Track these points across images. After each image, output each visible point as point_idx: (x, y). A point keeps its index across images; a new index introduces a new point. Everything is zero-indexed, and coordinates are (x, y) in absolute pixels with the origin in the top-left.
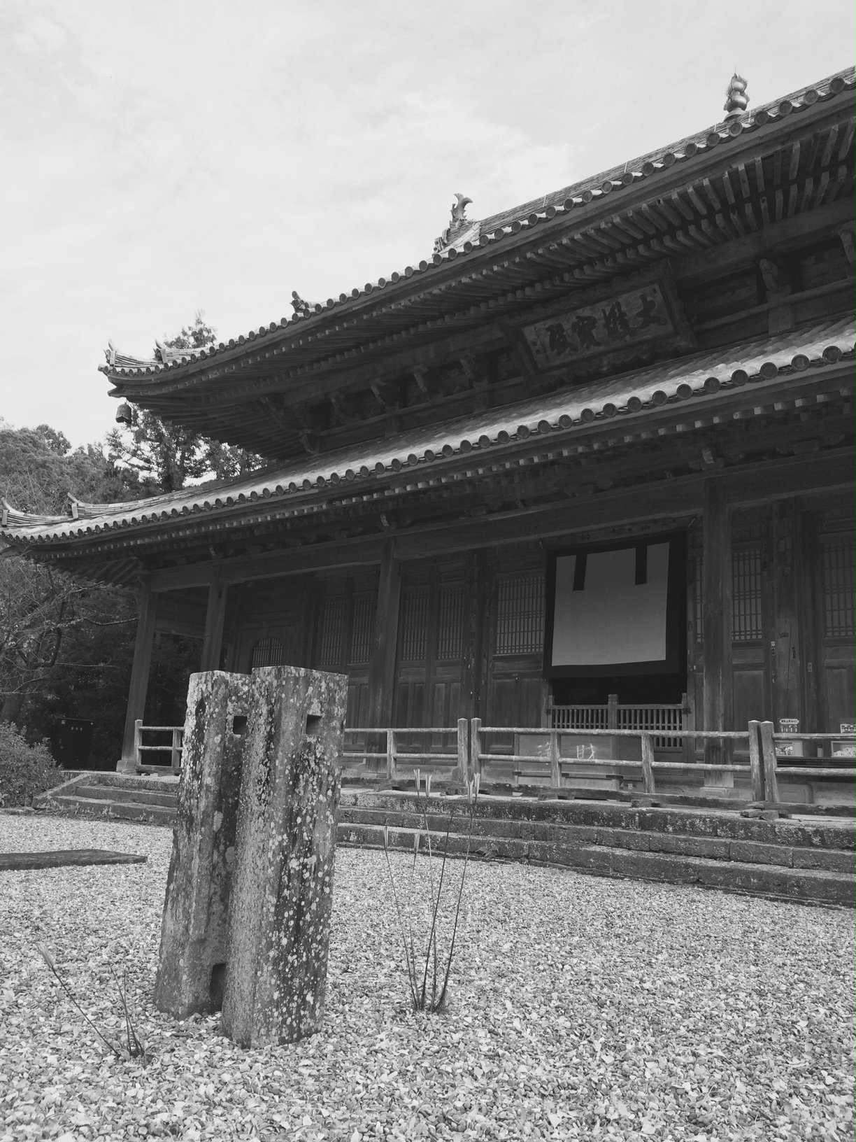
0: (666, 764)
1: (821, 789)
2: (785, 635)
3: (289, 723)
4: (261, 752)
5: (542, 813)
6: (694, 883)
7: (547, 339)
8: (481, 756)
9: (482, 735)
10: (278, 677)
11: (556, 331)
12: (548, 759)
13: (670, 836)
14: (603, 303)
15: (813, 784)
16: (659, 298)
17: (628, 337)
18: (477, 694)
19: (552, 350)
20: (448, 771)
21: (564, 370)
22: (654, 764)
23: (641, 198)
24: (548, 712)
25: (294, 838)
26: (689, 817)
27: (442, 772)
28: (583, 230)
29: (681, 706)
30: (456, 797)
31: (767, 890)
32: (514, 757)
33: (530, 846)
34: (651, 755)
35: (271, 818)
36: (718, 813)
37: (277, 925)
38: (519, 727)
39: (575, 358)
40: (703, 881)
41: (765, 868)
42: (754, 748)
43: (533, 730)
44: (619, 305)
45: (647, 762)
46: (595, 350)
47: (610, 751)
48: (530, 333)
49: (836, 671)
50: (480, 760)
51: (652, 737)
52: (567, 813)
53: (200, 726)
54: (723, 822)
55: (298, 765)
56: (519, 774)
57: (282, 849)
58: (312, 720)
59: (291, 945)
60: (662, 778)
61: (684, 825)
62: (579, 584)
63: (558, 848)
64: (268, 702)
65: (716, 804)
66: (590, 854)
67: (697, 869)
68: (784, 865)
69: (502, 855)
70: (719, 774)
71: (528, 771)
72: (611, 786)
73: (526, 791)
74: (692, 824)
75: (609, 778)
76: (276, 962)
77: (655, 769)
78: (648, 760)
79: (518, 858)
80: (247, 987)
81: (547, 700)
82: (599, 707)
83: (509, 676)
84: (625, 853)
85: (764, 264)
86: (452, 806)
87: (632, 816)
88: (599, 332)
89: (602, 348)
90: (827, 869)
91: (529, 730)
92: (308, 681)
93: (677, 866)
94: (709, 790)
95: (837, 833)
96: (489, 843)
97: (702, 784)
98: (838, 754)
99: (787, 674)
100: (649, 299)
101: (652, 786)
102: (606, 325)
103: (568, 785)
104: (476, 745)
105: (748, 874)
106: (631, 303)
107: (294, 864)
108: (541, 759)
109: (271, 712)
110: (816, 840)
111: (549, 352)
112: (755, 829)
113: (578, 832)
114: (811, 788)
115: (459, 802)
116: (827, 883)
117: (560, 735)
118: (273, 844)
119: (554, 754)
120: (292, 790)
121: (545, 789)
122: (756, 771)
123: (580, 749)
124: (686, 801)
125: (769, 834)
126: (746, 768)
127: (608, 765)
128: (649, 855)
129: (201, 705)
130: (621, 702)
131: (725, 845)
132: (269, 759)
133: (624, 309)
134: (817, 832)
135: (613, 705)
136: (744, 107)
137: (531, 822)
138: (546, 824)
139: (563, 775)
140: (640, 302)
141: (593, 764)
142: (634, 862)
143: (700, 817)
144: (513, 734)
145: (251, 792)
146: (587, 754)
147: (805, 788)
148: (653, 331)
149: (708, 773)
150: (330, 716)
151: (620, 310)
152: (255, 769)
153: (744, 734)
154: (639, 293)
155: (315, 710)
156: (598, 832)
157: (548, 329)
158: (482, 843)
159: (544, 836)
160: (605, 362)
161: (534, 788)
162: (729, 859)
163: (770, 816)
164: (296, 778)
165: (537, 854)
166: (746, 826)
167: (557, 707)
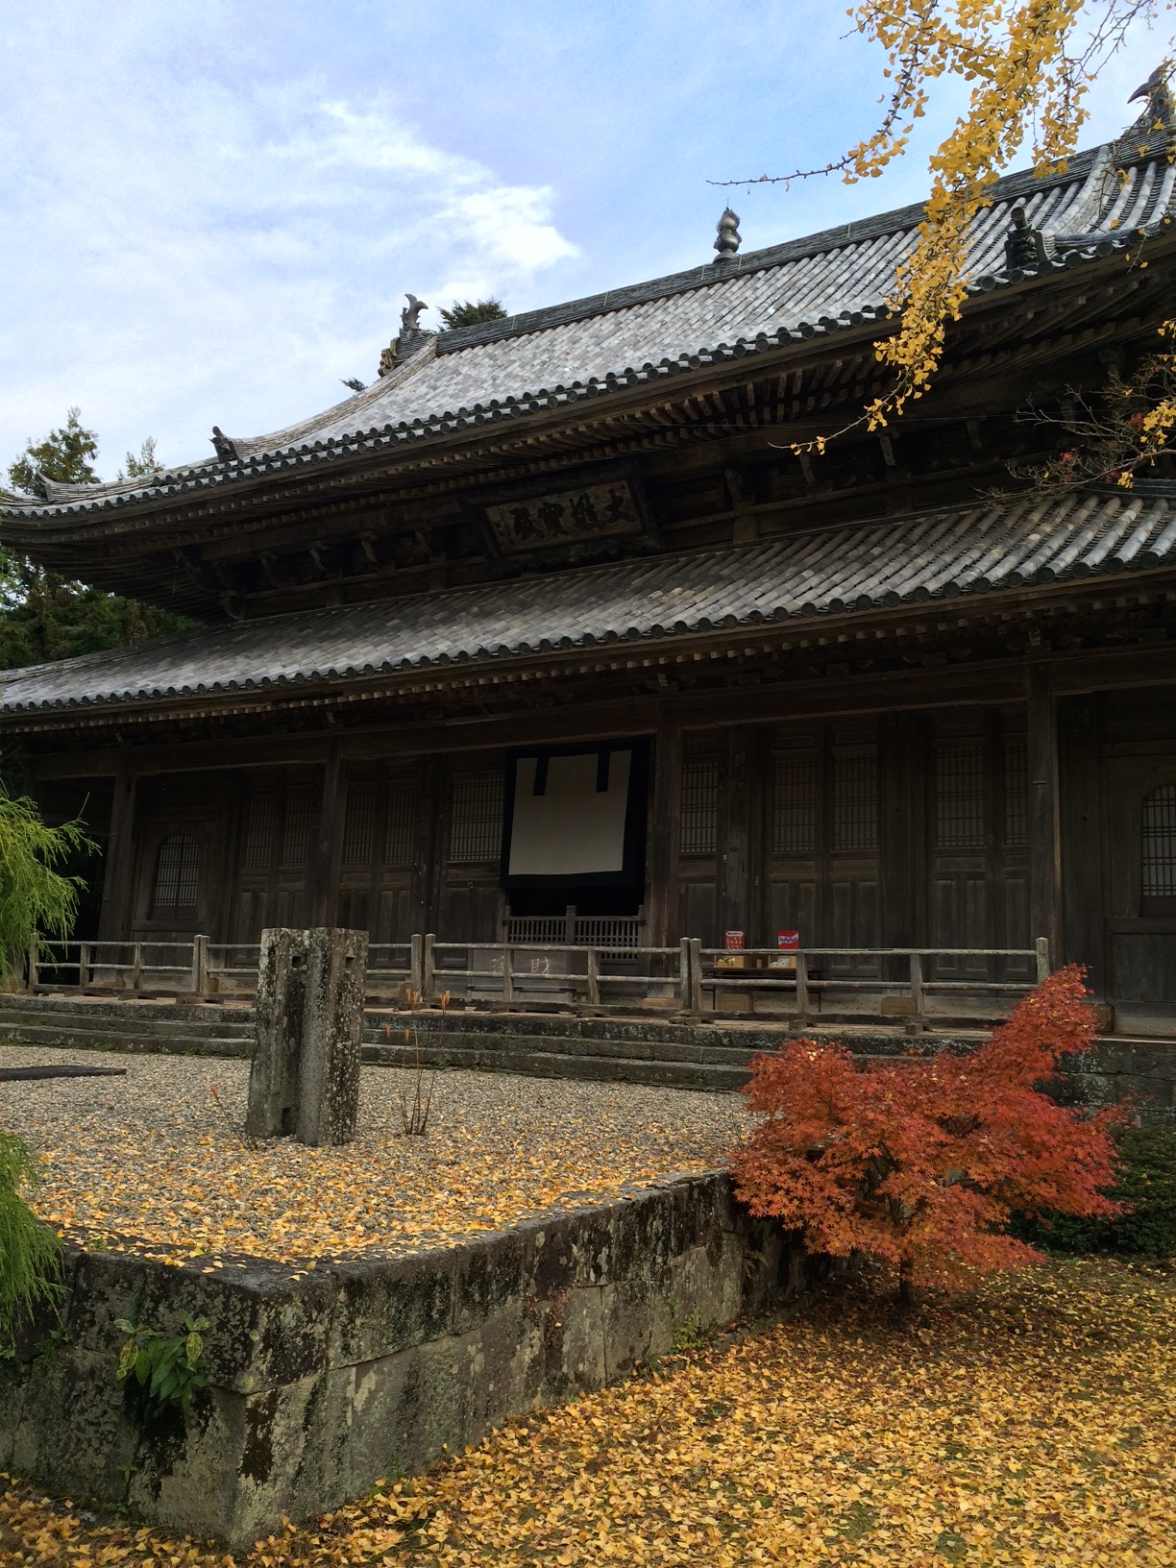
0: (609, 978)
1: (760, 998)
2: (735, 850)
3: (337, 962)
4: (319, 979)
5: (493, 1025)
6: (621, 1080)
7: (511, 522)
8: (435, 971)
9: (435, 950)
10: (329, 934)
11: (521, 515)
12: (501, 974)
13: (607, 1042)
14: (571, 493)
15: (754, 993)
16: (627, 495)
17: (596, 530)
18: (429, 903)
19: (517, 533)
20: (396, 986)
21: (530, 556)
22: (599, 977)
23: (606, 411)
24: (504, 923)
25: (340, 1030)
26: (624, 1024)
27: (389, 987)
28: (548, 432)
29: (637, 918)
30: (409, 1012)
31: (678, 1082)
32: (468, 973)
33: (481, 1055)
34: (596, 969)
35: (327, 1018)
36: (651, 1021)
37: (331, 1079)
38: (473, 942)
39: (540, 544)
40: (629, 1077)
41: (679, 1064)
42: (684, 963)
43: (487, 946)
44: (587, 496)
45: (592, 976)
46: (562, 538)
47: (564, 964)
48: (493, 514)
49: (780, 885)
50: (434, 976)
51: (598, 952)
52: (516, 1024)
53: (272, 964)
54: (652, 1028)
55: (342, 987)
56: (472, 989)
57: (333, 1036)
58: (349, 959)
59: (338, 1091)
60: (606, 991)
61: (620, 1033)
62: (539, 789)
63: (507, 1055)
64: (323, 950)
65: (650, 1013)
66: (535, 1060)
67: (625, 1067)
68: (696, 1062)
69: (455, 1064)
70: (661, 986)
71: (482, 986)
72: (563, 999)
73: (480, 1005)
74: (627, 1031)
75: (563, 991)
76: (330, 1100)
77: (601, 984)
78: (594, 975)
79: (470, 1066)
80: (313, 1115)
81: (504, 911)
82: (557, 918)
83: (463, 884)
84: (566, 1057)
85: (729, 474)
86: (405, 1021)
87: (575, 1025)
88: (566, 521)
89: (570, 538)
90: (729, 1063)
91: (483, 945)
92: (346, 937)
93: (607, 1066)
94: (651, 1001)
95: (742, 1034)
96: (443, 1053)
97: (644, 995)
98: (774, 965)
99: (736, 888)
100: (618, 494)
101: (597, 998)
102: (574, 515)
103: (522, 998)
104: (429, 961)
105: (665, 1070)
106: (599, 496)
107: (339, 1045)
108: (494, 973)
109: (325, 956)
110: (725, 1041)
111: (513, 535)
112: (677, 1033)
113: (526, 1041)
114: (751, 997)
115: (412, 1016)
116: (725, 1074)
117: (512, 951)
118: (328, 1033)
119: (507, 970)
120: (338, 1002)
121: (497, 1003)
122: (685, 983)
123: (535, 963)
124: (625, 1012)
125: (689, 1038)
126: (677, 980)
127: (558, 979)
128: (585, 1058)
129: (272, 950)
130: (579, 913)
131: (651, 1047)
132: (324, 983)
133: (592, 501)
134: (727, 1034)
135: (571, 916)
136: (735, 248)
137: (483, 1034)
138: (497, 1035)
139: (515, 989)
140: (608, 496)
141: (544, 979)
142: (573, 1065)
143: (633, 1024)
144: (466, 950)
145: (313, 1005)
146: (542, 968)
147: (746, 997)
148: (621, 527)
149: (651, 985)
150: (359, 957)
151: (588, 501)
152: (315, 990)
153: (676, 950)
154: (608, 487)
155: (351, 954)
156: (544, 1041)
157: (513, 512)
158: (435, 1054)
159: (495, 1046)
160: (573, 553)
161: (487, 1003)
162: (654, 1059)
163: (694, 1022)
164: (340, 995)
165: (488, 1062)
166: (670, 1030)
167: (513, 918)
